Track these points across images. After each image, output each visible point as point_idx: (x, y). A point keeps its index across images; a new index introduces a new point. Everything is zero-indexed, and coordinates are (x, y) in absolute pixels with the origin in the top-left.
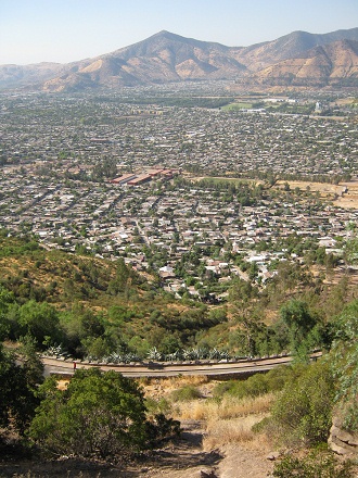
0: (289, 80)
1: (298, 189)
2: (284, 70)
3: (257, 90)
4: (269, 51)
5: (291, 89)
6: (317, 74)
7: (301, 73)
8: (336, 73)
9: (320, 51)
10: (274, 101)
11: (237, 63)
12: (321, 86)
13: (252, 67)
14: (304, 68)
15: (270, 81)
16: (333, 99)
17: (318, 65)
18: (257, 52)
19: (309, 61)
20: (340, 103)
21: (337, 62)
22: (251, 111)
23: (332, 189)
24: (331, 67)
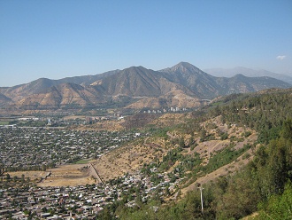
0: (36, 106)
1: (16, 177)
2: (33, 100)
3: (16, 113)
4: (25, 89)
5: (37, 111)
6: (53, 102)
7: (43, 102)
8: (64, 101)
9: (54, 89)
10: (25, 119)
11: (4, 96)
12: (55, 109)
13: (14, 99)
14: (45, 99)
15: (24, 107)
16: (61, 117)
17: (53, 97)
18: (18, 90)
19: (47, 95)
20: (65, 118)
21: (64, 95)
22: (7, 126)
23: (41, 174)
24: (61, 98)
